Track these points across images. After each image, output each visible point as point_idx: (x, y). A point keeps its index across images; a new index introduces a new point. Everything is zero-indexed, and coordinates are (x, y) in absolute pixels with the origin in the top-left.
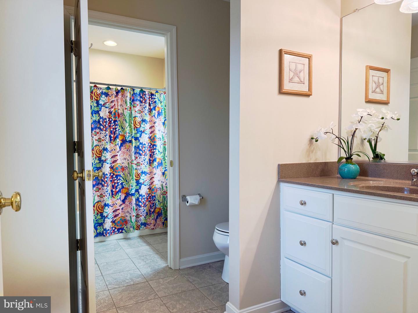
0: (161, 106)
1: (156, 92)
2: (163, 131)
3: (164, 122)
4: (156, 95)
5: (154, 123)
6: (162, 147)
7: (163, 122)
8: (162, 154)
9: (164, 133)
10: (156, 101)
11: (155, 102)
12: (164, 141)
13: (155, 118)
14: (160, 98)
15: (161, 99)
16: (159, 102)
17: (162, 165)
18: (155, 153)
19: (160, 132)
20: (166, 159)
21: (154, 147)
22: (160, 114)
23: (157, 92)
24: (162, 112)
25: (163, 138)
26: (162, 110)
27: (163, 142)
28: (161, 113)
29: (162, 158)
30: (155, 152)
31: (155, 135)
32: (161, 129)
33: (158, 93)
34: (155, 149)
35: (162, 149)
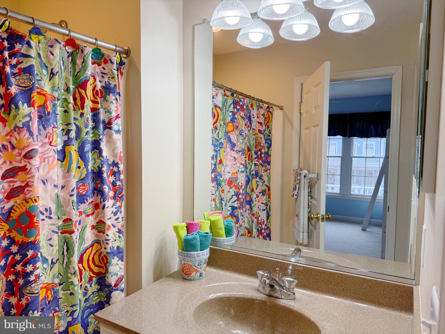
0: (53, 88)
1: (30, 32)
2: (60, 183)
3: (64, 147)
4: (33, 44)
5: (28, 156)
6: (56, 239)
7: (60, 147)
8: (57, 266)
9: (63, 187)
10: (31, 67)
11: (29, 70)
12: (65, 218)
13: (31, 134)
14: (47, 57)
15: (54, 63)
16: (44, 71)
17: (58, 306)
18: (32, 278)
19: (49, 186)
20: (72, 283)
21: (30, 253)
22: (48, 120)
23: (37, 31)
24: (54, 112)
25: (59, 206)
26: (54, 106)
27: (60, 223)
28: (52, 116)
29: (57, 281)
30: (32, 272)
31: (31, 204)
32: (51, 177)
33: (41, 37)
34: (33, 260)
35: (56, 248)
